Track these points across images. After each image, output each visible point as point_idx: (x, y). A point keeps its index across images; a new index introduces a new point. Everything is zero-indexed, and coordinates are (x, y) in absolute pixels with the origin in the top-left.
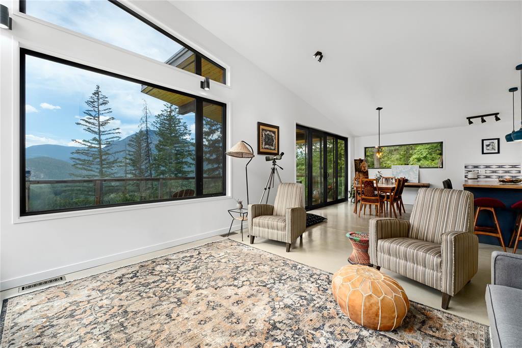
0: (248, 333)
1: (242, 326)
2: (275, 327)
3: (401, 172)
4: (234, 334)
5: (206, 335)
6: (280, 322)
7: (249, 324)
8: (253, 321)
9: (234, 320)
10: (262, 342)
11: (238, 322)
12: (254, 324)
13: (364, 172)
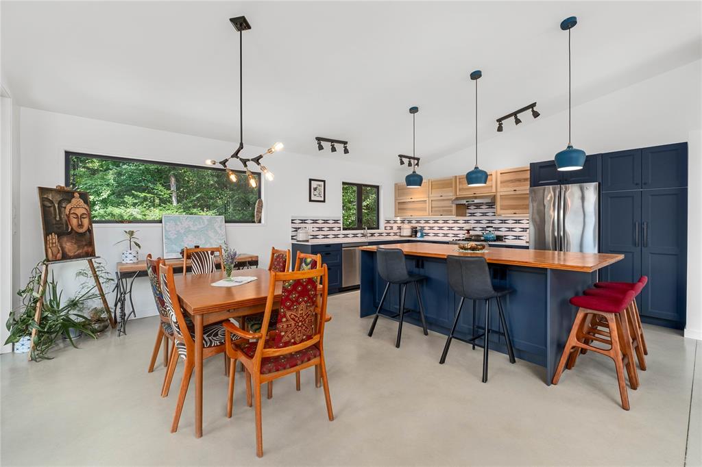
3: (188, 231)
13: (76, 232)
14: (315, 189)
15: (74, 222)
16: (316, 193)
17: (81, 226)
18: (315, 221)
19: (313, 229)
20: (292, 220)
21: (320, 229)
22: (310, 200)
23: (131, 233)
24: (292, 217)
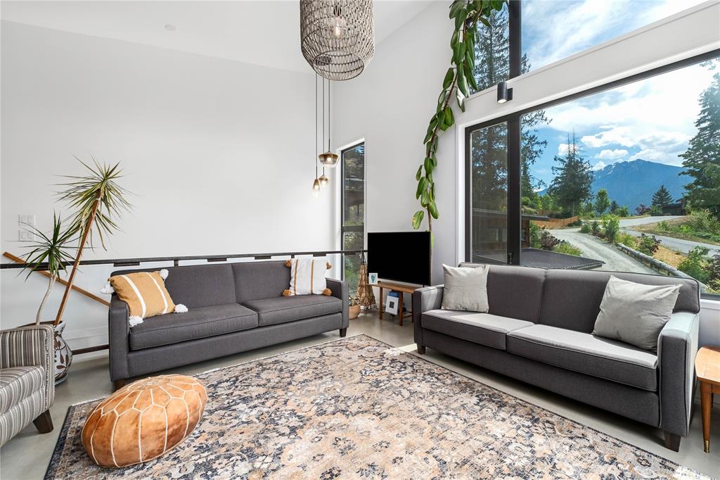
0: (327, 426)
1: (333, 435)
2: (293, 430)
4: (343, 427)
5: (377, 428)
6: (283, 435)
7: (323, 436)
8: (317, 439)
9: (341, 443)
10: (316, 416)
11: (337, 440)
12: (317, 435)
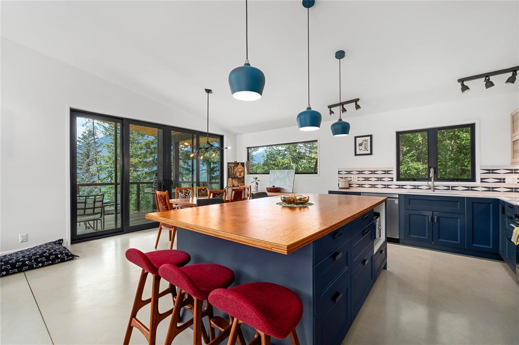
13: (239, 178)
14: (360, 145)
15: (238, 174)
16: (361, 147)
17: (240, 175)
18: (361, 172)
19: (359, 179)
20: (339, 172)
21: (367, 179)
22: (356, 155)
23: (256, 178)
24: (339, 169)
